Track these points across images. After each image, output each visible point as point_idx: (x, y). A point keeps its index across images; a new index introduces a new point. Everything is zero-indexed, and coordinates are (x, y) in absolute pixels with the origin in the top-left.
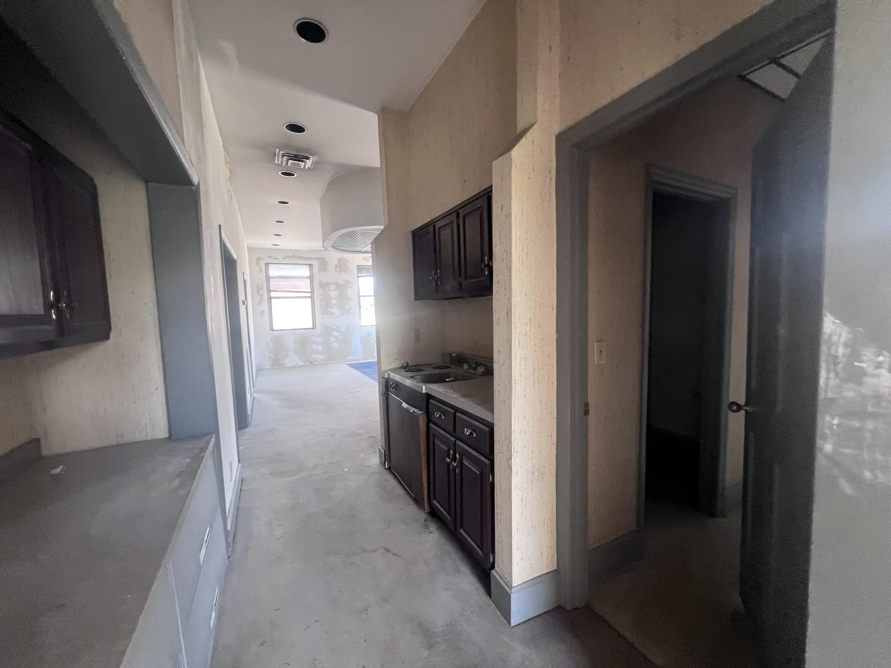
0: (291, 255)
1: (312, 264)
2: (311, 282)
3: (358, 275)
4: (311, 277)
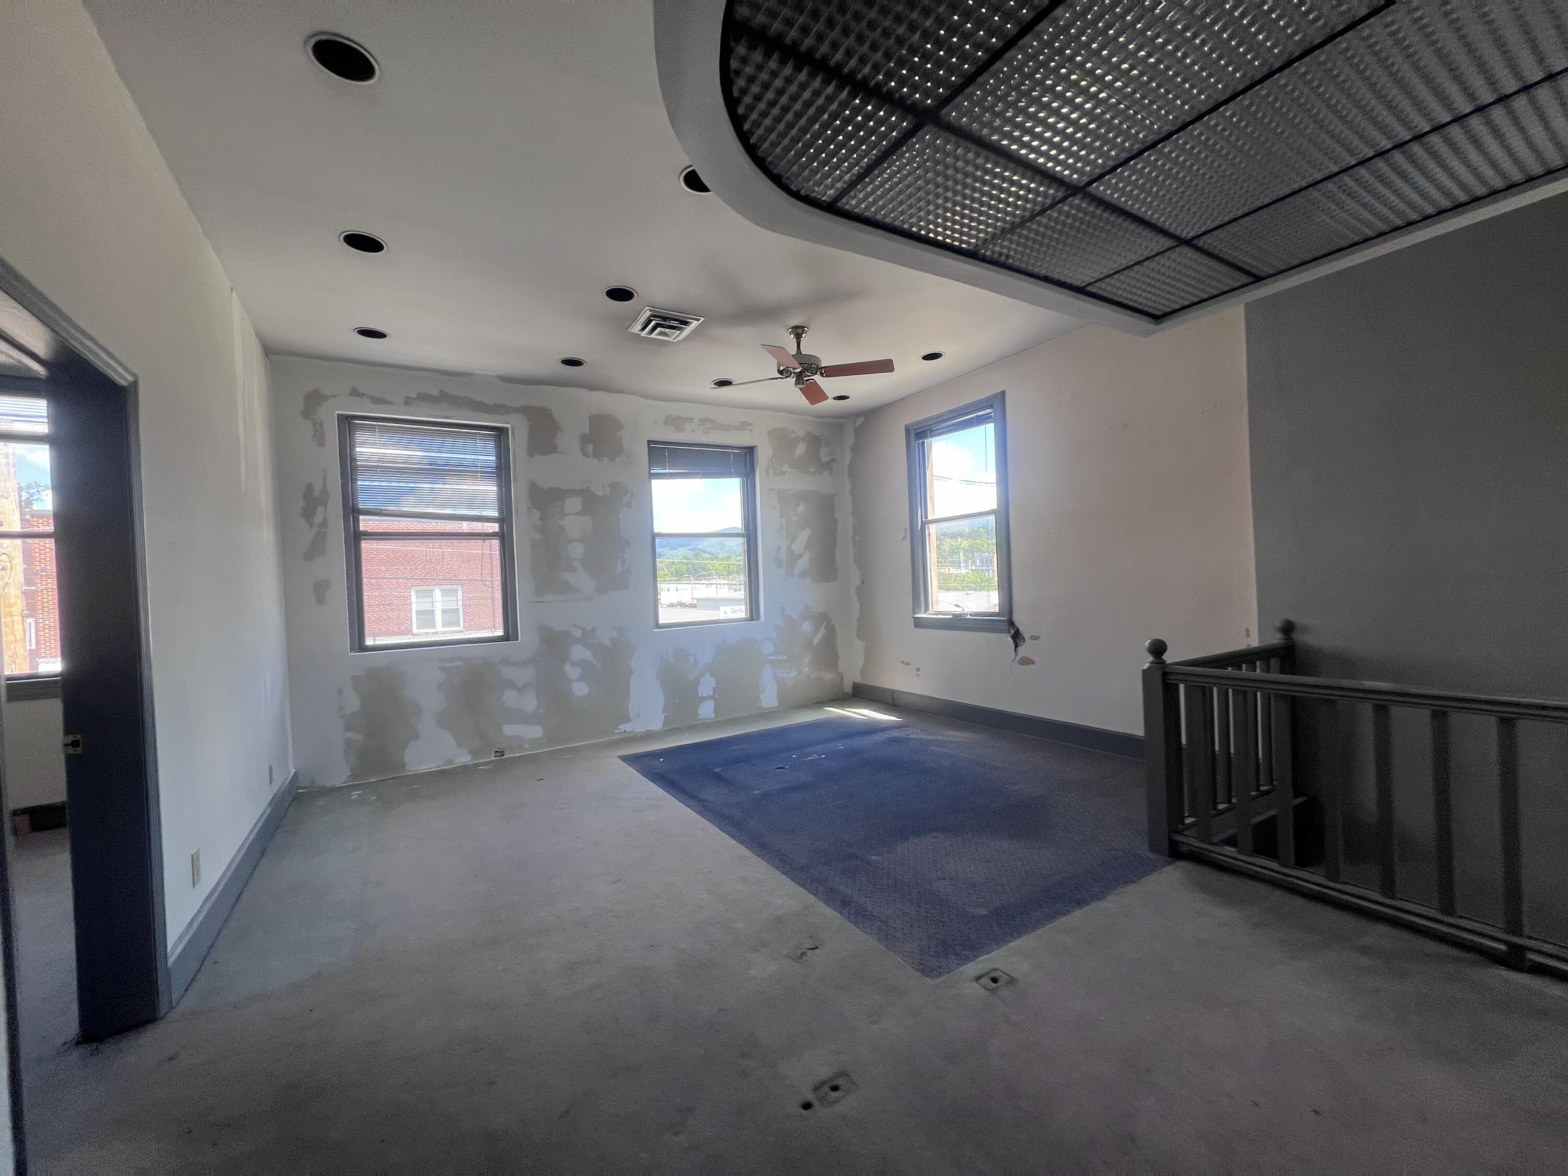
0: (435, 392)
1: (507, 429)
2: (500, 487)
3: (650, 469)
4: (503, 471)
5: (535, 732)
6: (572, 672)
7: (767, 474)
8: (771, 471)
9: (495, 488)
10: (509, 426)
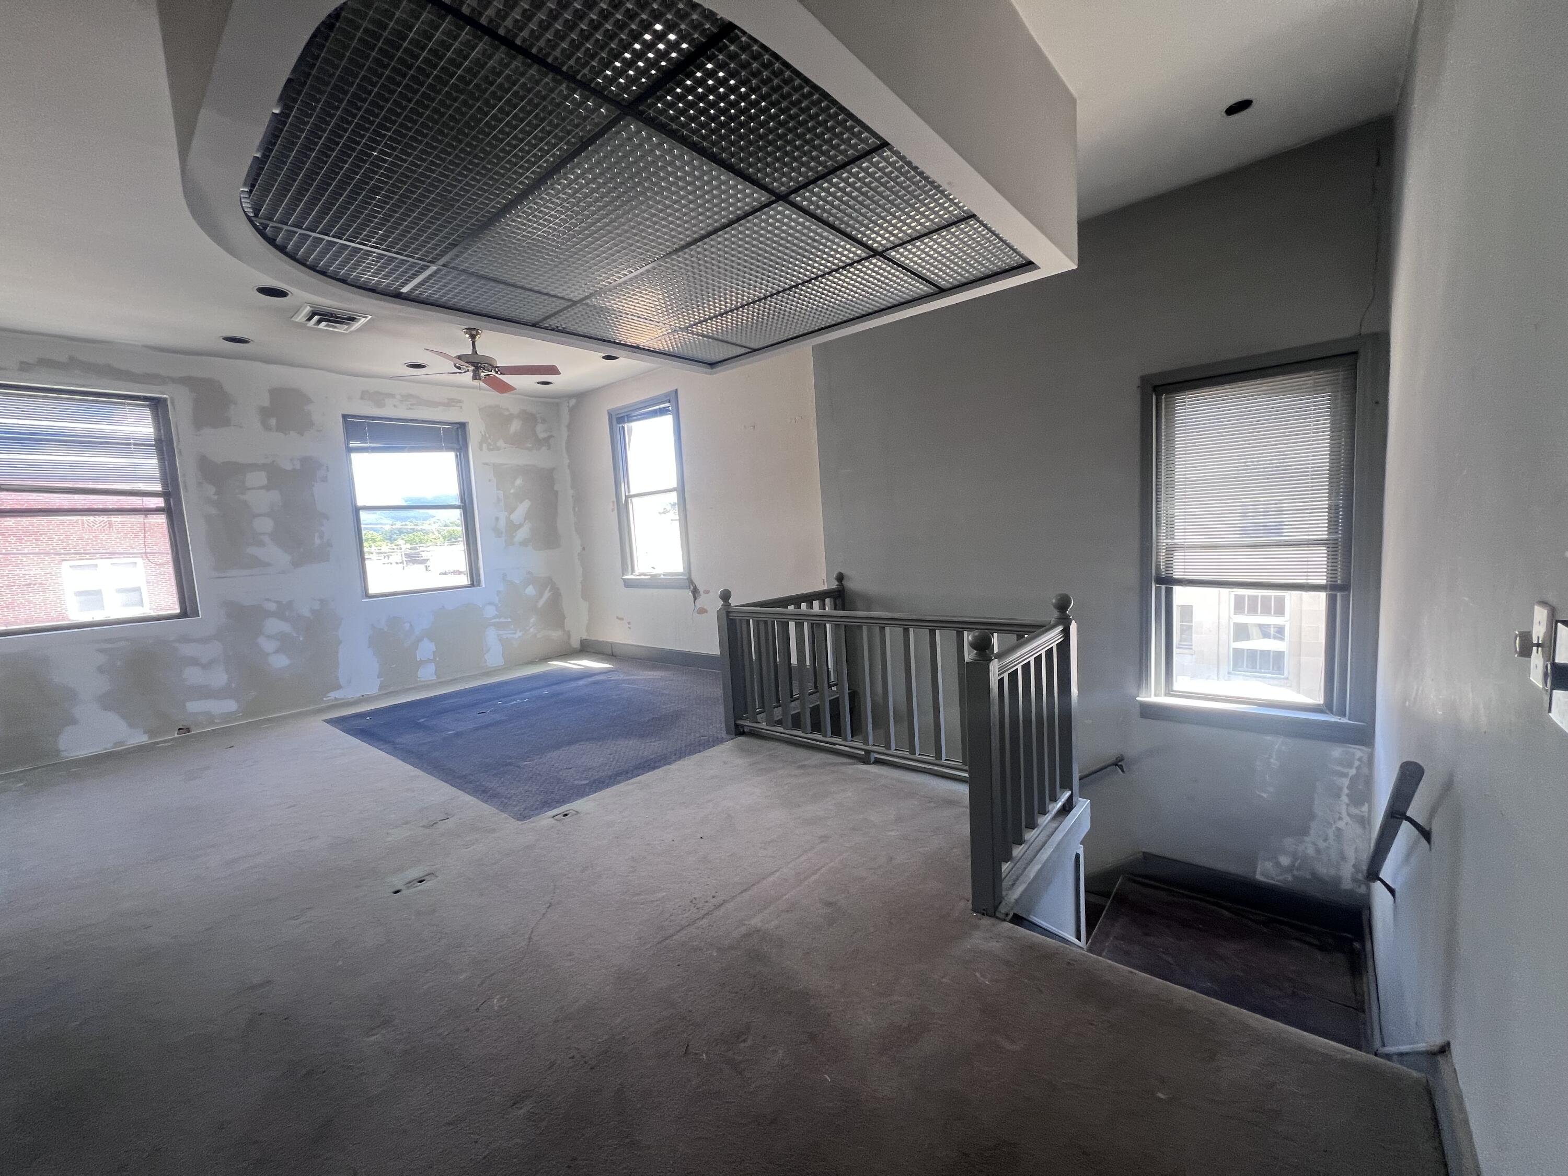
0: (64, 359)
1: (165, 400)
2: (161, 459)
3: (348, 443)
4: (164, 443)
5: (230, 706)
6: (268, 646)
7: (481, 449)
8: (484, 446)
9: (155, 461)
10: (167, 396)
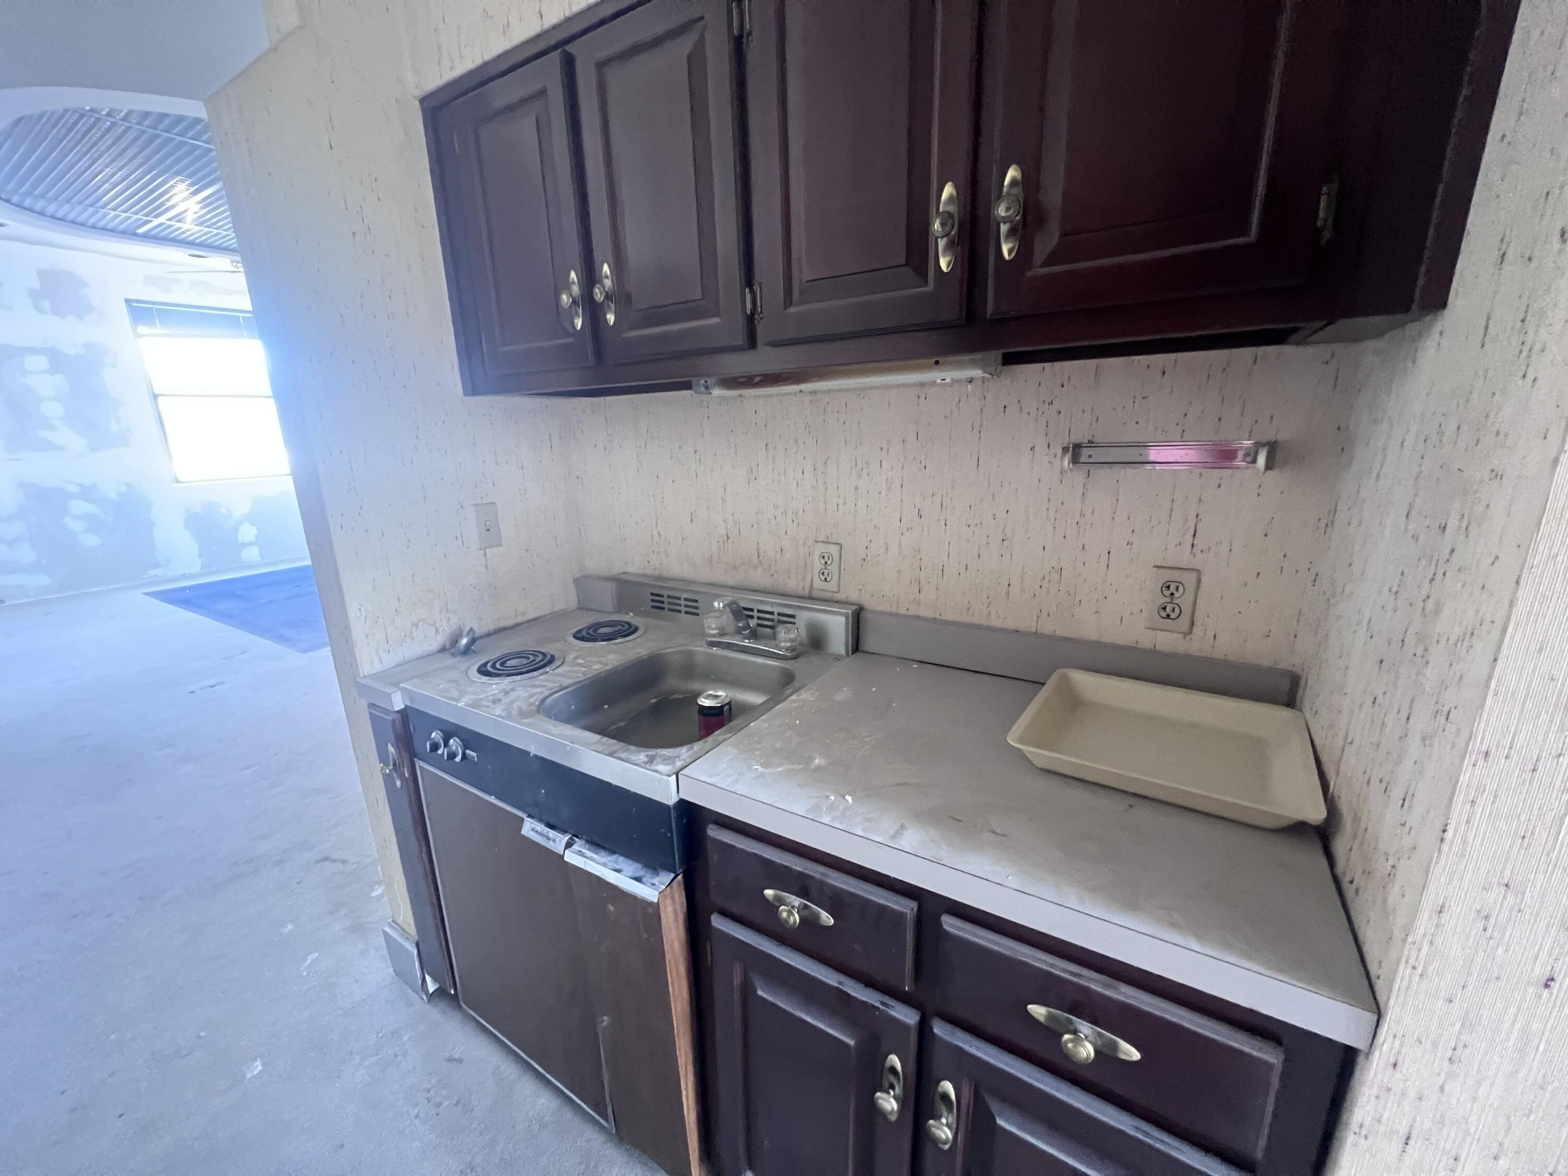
3: (136, 329)
5: (42, 580)
6: (77, 526)
